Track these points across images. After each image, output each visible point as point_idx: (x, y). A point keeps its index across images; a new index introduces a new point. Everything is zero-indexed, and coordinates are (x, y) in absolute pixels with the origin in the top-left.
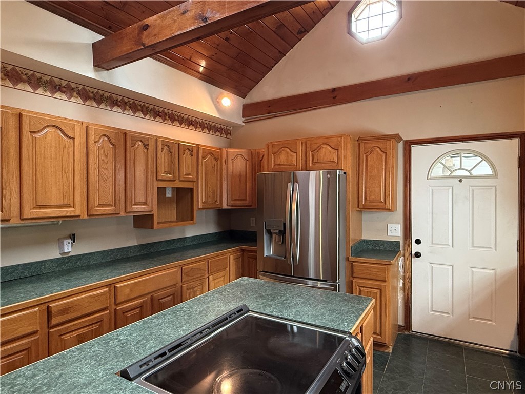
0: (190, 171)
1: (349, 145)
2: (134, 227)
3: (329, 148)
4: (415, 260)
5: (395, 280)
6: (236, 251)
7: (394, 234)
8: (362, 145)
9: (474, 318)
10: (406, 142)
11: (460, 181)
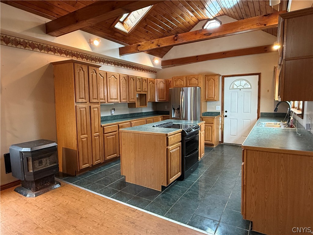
0: (145, 88)
1: (202, 78)
2: (128, 107)
3: (195, 79)
4: (225, 118)
5: (218, 126)
6: (161, 117)
7: (218, 109)
8: (207, 78)
9: (244, 136)
10: (222, 76)
11: (240, 90)
